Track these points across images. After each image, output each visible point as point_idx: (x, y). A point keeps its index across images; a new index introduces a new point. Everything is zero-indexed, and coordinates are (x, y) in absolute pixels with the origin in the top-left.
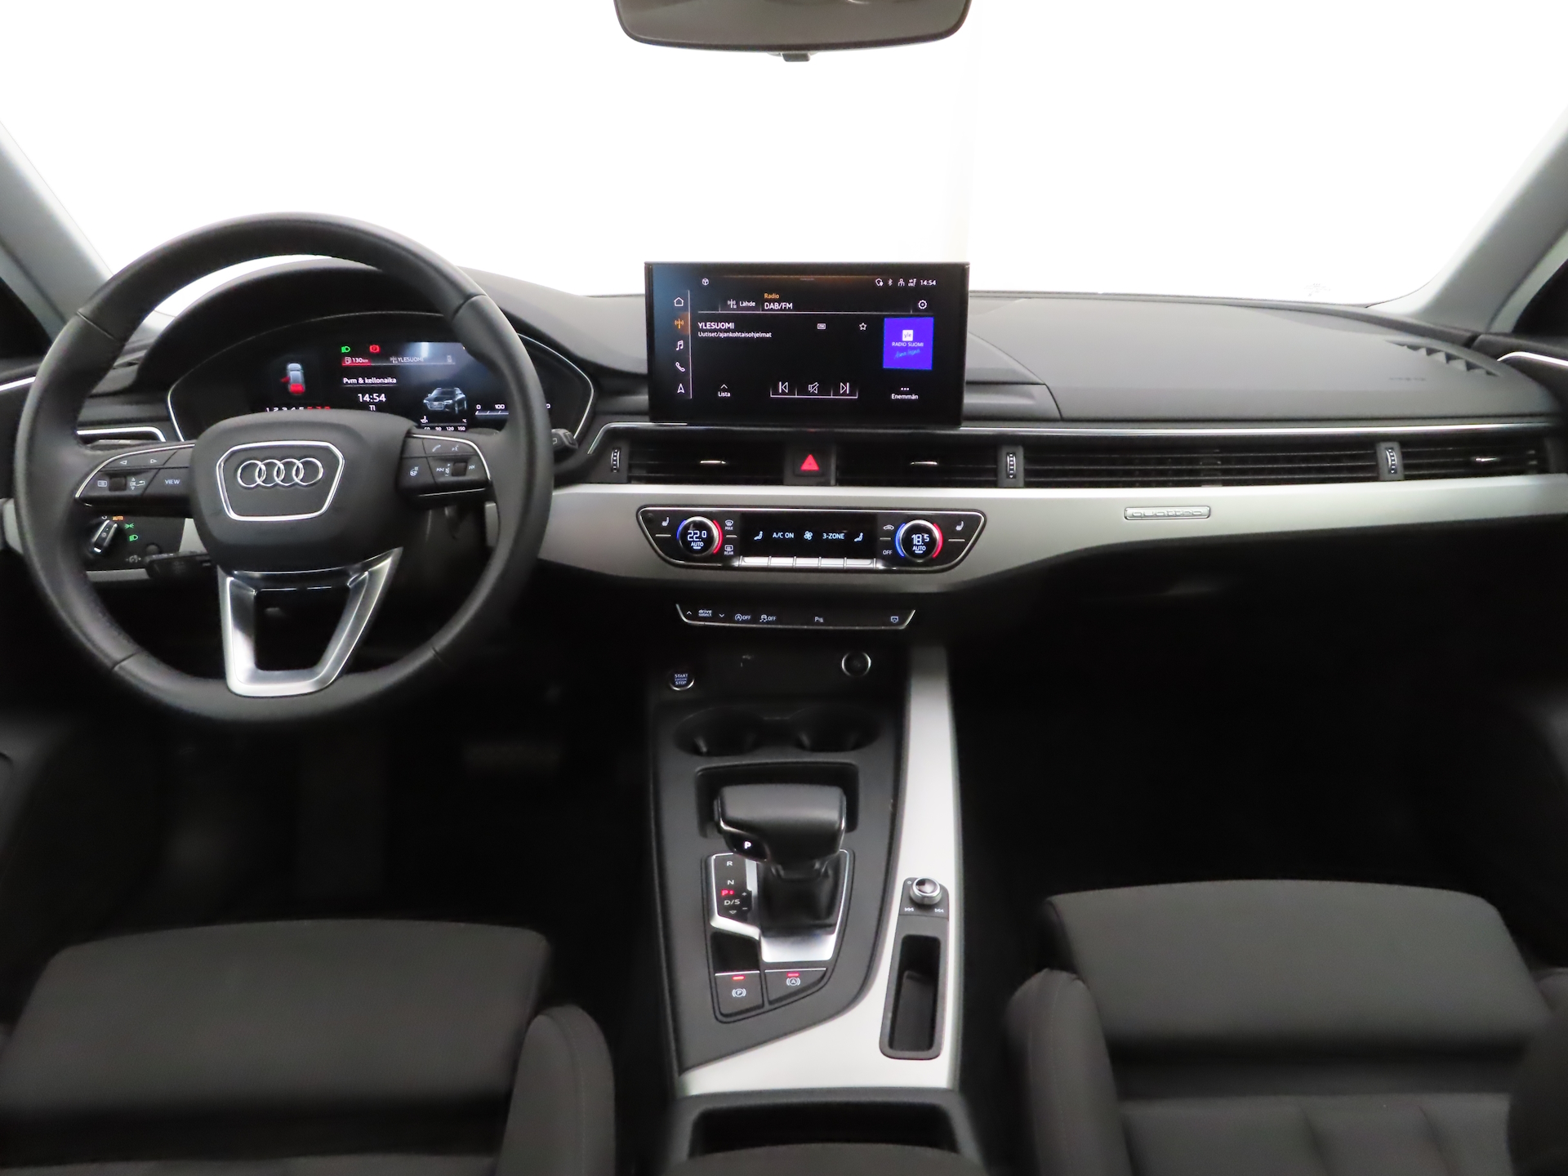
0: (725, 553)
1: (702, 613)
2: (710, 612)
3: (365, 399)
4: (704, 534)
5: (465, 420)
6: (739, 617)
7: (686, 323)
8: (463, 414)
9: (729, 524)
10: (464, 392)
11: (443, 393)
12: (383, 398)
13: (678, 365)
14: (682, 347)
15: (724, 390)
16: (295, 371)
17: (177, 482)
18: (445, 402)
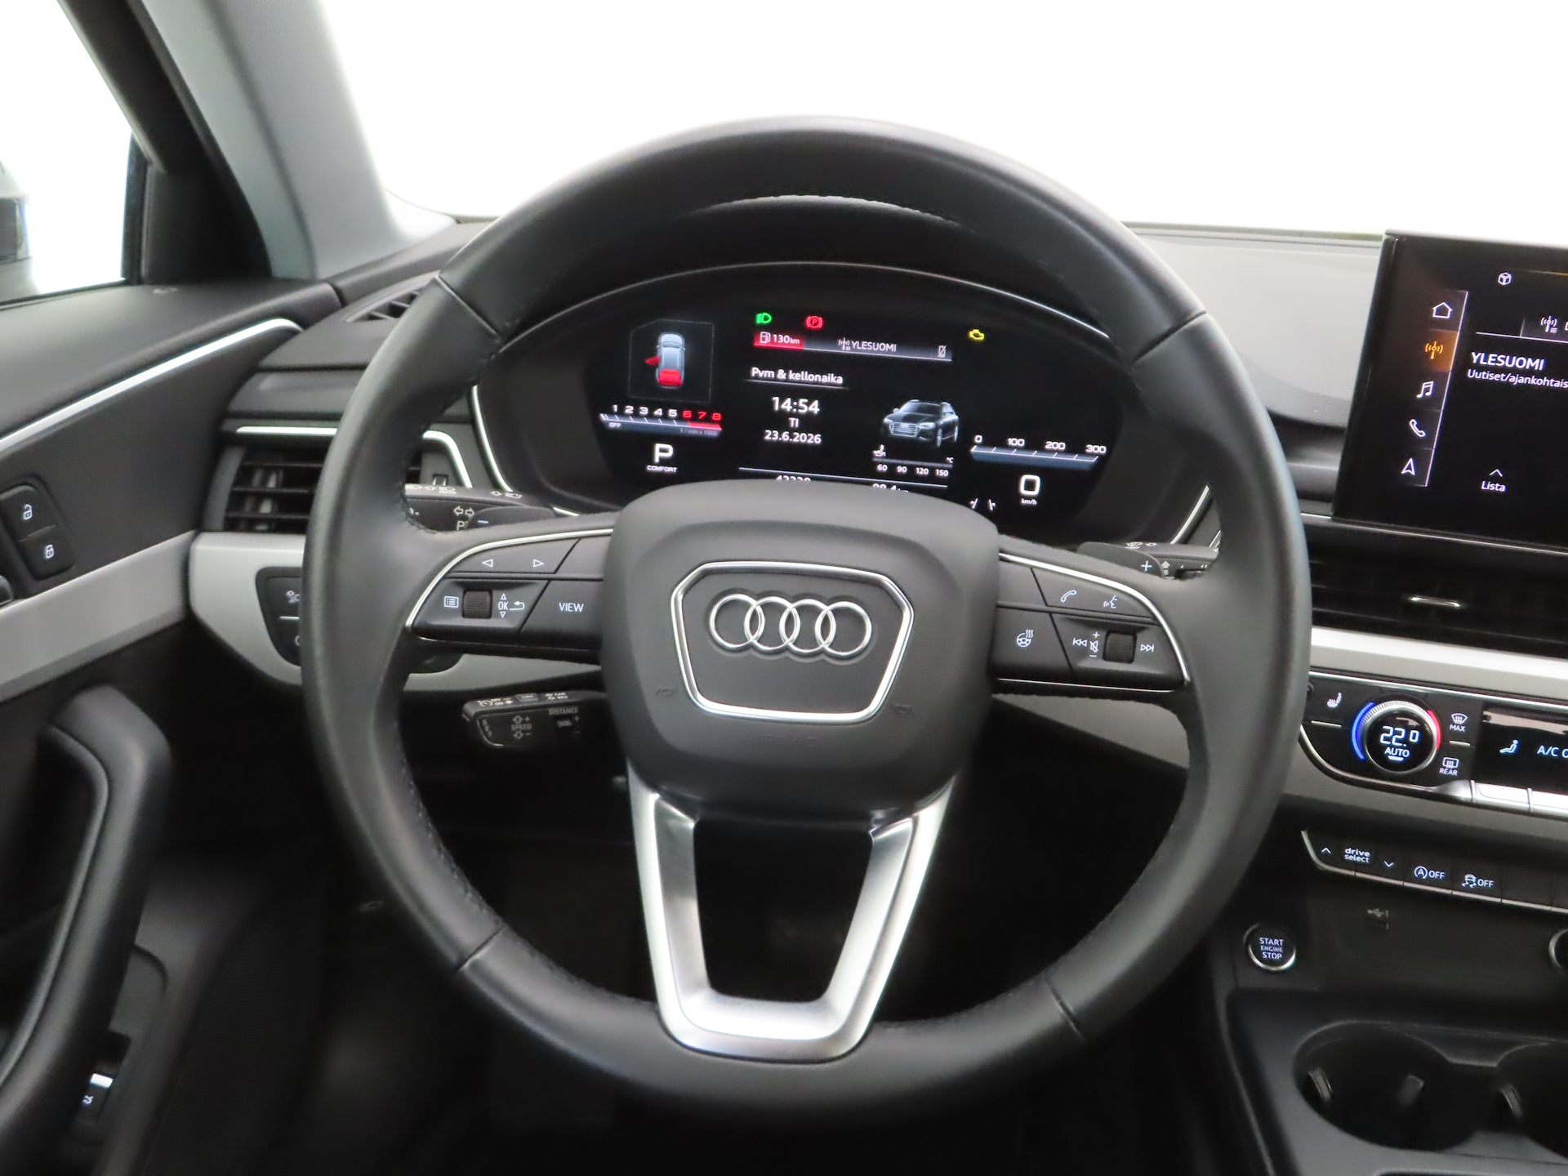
0: (1442, 771)
1: (1350, 854)
2: (1367, 854)
3: (783, 406)
4: (1415, 737)
5: (950, 459)
6: (1420, 871)
7: (1447, 351)
8: (948, 448)
9: (1459, 721)
10: (957, 411)
11: (920, 409)
12: (815, 408)
13: (1413, 424)
14: (1428, 394)
15: (1495, 480)
16: (671, 349)
17: (579, 608)
18: (922, 426)
